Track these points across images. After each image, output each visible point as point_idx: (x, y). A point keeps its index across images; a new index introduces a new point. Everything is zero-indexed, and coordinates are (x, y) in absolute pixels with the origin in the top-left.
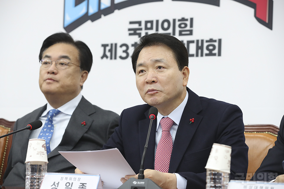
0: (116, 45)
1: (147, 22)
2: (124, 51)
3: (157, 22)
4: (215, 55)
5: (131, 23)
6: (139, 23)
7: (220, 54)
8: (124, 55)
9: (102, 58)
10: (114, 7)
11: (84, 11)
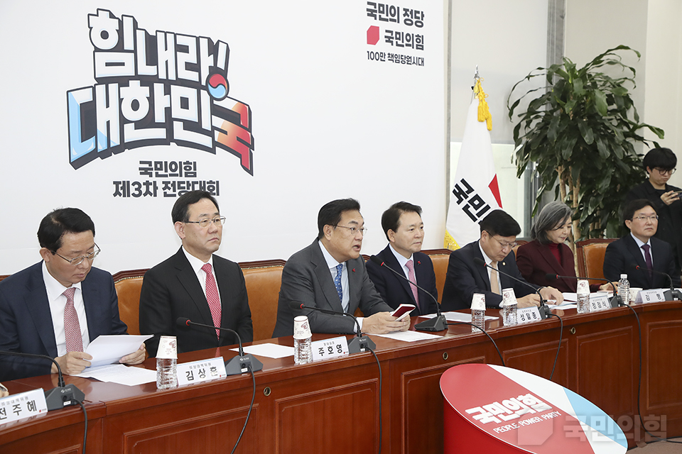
0: (128, 182)
1: (156, 163)
2: (136, 189)
3: (166, 163)
5: (141, 162)
6: (150, 163)
7: (218, 194)
8: (137, 193)
9: (115, 195)
10: (124, 146)
11: (92, 147)
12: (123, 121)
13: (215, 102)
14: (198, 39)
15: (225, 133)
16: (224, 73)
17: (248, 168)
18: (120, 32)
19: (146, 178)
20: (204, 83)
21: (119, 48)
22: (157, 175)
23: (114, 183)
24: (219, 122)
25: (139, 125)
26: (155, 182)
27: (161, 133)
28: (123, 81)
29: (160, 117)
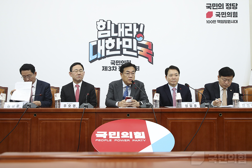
0: (107, 67)
1: (116, 61)
2: (109, 69)
3: (120, 61)
4: (138, 70)
5: (111, 61)
6: (114, 61)
7: (139, 70)
8: (110, 70)
9: (103, 70)
10: (106, 56)
11: (96, 57)
12: (106, 49)
13: (138, 42)
14: (133, 24)
15: (142, 51)
16: (142, 33)
17: (151, 62)
18: (106, 25)
19: (113, 65)
20: (134, 37)
21: (106, 29)
22: (117, 64)
23: (102, 67)
24: (139, 48)
25: (111, 50)
26: (116, 67)
27: (119, 52)
28: (106, 38)
29: (118, 47)
